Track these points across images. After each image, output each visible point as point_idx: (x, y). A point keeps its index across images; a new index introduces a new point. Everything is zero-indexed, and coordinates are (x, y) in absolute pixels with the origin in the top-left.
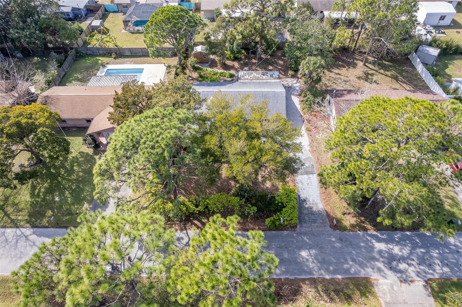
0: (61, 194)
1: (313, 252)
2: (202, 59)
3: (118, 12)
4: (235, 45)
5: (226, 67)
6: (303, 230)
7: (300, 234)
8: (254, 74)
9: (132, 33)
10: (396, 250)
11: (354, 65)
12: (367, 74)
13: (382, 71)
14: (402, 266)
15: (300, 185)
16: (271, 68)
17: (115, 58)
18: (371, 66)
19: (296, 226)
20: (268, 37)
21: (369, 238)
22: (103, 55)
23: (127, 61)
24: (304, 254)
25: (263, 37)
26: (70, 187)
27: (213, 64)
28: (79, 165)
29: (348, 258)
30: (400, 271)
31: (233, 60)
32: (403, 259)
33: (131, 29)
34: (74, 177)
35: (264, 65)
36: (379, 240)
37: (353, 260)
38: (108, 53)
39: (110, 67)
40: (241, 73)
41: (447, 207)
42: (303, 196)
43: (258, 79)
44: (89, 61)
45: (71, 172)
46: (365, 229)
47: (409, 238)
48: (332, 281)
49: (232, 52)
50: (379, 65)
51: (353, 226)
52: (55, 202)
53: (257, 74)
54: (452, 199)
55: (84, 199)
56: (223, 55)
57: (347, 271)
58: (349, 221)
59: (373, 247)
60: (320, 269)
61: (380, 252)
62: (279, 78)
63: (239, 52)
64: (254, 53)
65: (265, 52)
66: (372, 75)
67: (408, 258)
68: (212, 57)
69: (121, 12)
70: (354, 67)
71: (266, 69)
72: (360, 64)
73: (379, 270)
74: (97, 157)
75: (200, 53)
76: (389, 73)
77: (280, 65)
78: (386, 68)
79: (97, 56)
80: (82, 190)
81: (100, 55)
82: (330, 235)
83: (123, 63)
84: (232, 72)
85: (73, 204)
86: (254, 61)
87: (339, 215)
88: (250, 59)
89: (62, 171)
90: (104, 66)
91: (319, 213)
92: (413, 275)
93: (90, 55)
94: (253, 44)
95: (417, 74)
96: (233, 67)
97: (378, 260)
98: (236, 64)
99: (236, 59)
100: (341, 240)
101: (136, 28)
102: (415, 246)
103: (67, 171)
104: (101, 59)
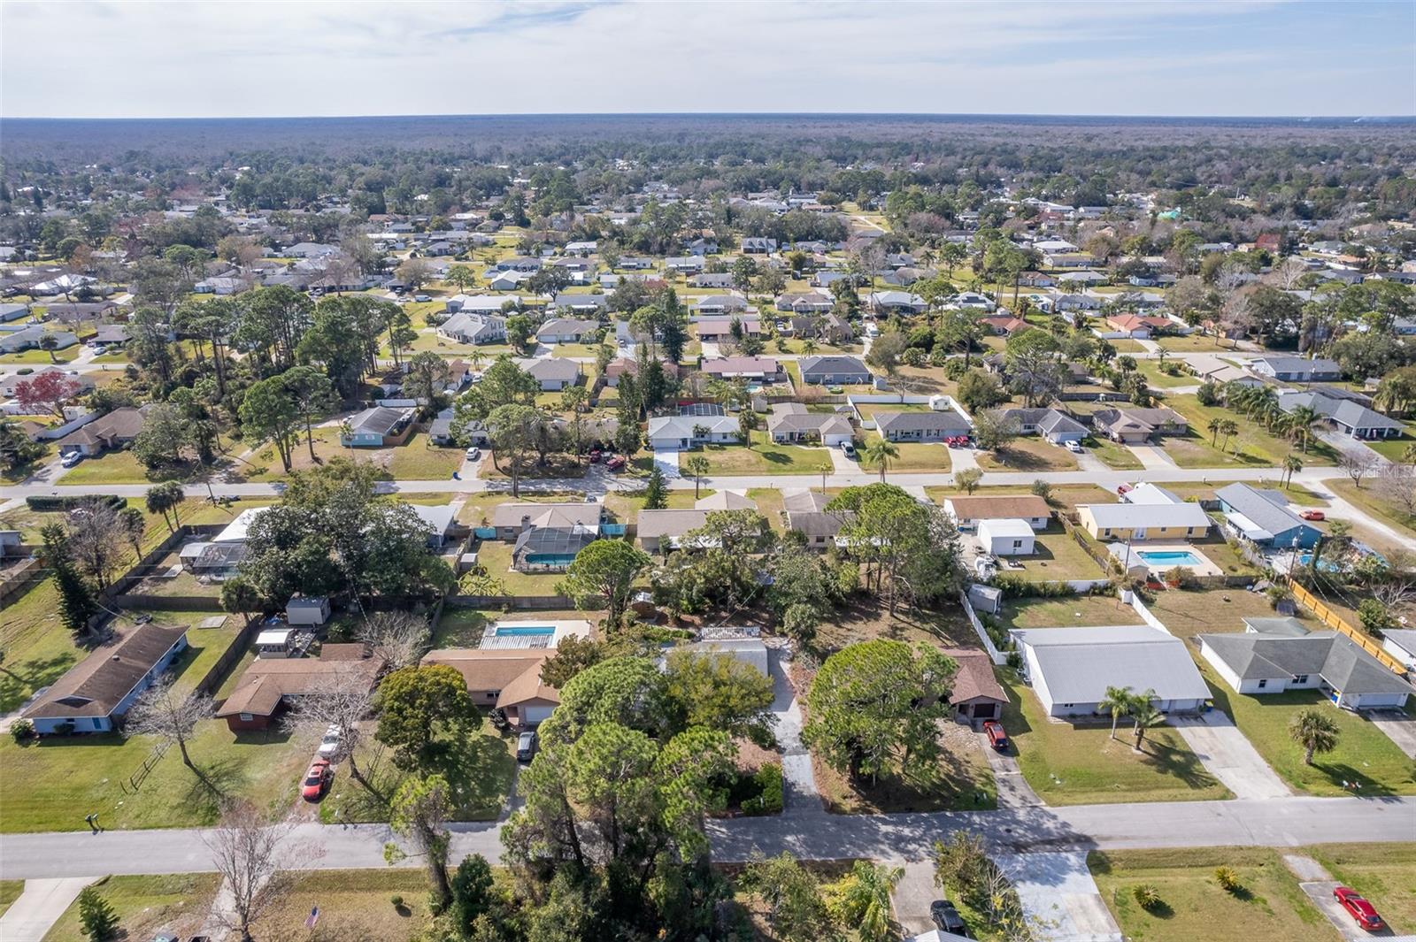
0: (466, 784)
1: (801, 836)
2: (645, 613)
3: (495, 539)
4: (694, 591)
5: (681, 623)
6: (790, 815)
7: (786, 819)
8: (724, 631)
9: (527, 573)
10: (907, 832)
11: (877, 617)
12: (894, 629)
13: (918, 624)
14: (912, 847)
15: (787, 767)
16: (749, 623)
17: (506, 612)
18: (902, 617)
19: (781, 810)
20: (743, 579)
21: (874, 822)
22: (487, 608)
24: (789, 838)
25: (736, 579)
26: (476, 776)
27: (662, 619)
28: (484, 750)
29: (845, 840)
30: (909, 852)
31: (692, 614)
32: (914, 840)
33: (525, 568)
34: (480, 764)
35: (739, 619)
36: (885, 822)
37: (851, 843)
38: (495, 604)
39: (501, 624)
40: (705, 631)
41: (978, 785)
42: (791, 779)
43: (730, 637)
44: (464, 617)
45: (474, 758)
46: (871, 813)
47: (924, 819)
48: (824, 863)
49: (690, 600)
50: (915, 614)
51: (854, 810)
52: (458, 795)
53: (727, 632)
54: (987, 777)
55: (498, 790)
56: (677, 606)
57: (844, 853)
58: (849, 804)
59: (877, 831)
60: (809, 853)
61: (886, 835)
62: (760, 636)
63: (701, 601)
64: (724, 602)
65: (740, 601)
66: (902, 629)
67: (921, 838)
68: (659, 609)
69: (502, 539)
70: (876, 620)
71: (742, 625)
72: (886, 614)
73: (883, 852)
74: (508, 741)
75: (643, 603)
76: (927, 627)
77: (764, 620)
78: (924, 619)
79: (476, 609)
80: (494, 780)
81: (482, 608)
82: (825, 820)
83: (521, 619)
84: (692, 630)
85: (484, 797)
86: (724, 614)
87: (837, 799)
88: (717, 610)
89: (462, 758)
90: (492, 623)
91: (812, 797)
92: (923, 855)
93: (465, 607)
94: (721, 589)
95: (970, 627)
96: (692, 624)
97: (883, 843)
98: (697, 620)
99: (696, 612)
100: (838, 823)
101: (532, 566)
102: (930, 827)
103: (468, 758)
104: (484, 613)
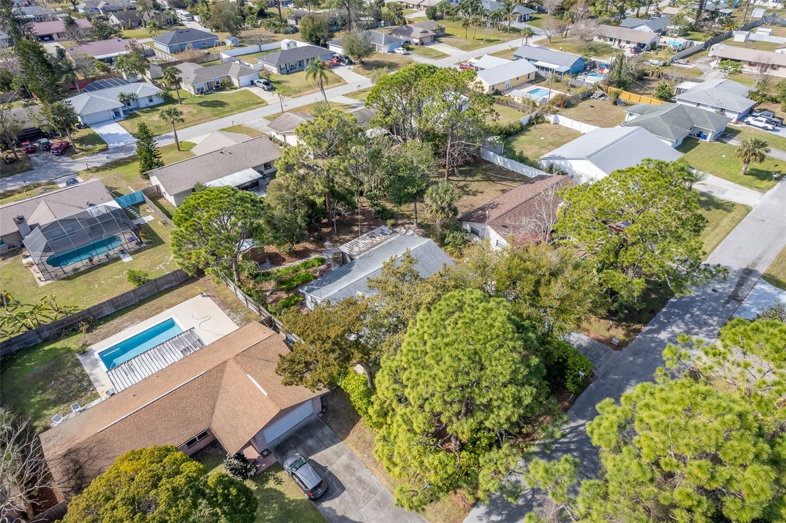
5: (299, 255)
6: (601, 371)
7: (604, 376)
9: (68, 278)
10: (676, 330)
12: (461, 188)
13: (469, 179)
16: (356, 228)
17: (88, 331)
18: (454, 178)
19: (593, 372)
21: (650, 336)
22: (57, 338)
23: (122, 323)
27: (275, 260)
31: (295, 243)
32: (688, 333)
33: (60, 273)
36: (658, 331)
38: (64, 328)
39: (97, 347)
43: (374, 244)
47: (669, 313)
50: (460, 173)
58: (618, 333)
59: (661, 341)
61: (670, 340)
62: (393, 233)
66: (466, 186)
67: (689, 329)
71: (352, 232)
74: (271, 484)
75: (252, 250)
76: (478, 178)
78: (469, 174)
79: (41, 345)
82: (624, 357)
84: (316, 256)
90: (83, 352)
91: (593, 345)
95: (501, 168)
96: (307, 251)
98: (307, 245)
100: (635, 354)
101: (68, 268)
104: (58, 345)
